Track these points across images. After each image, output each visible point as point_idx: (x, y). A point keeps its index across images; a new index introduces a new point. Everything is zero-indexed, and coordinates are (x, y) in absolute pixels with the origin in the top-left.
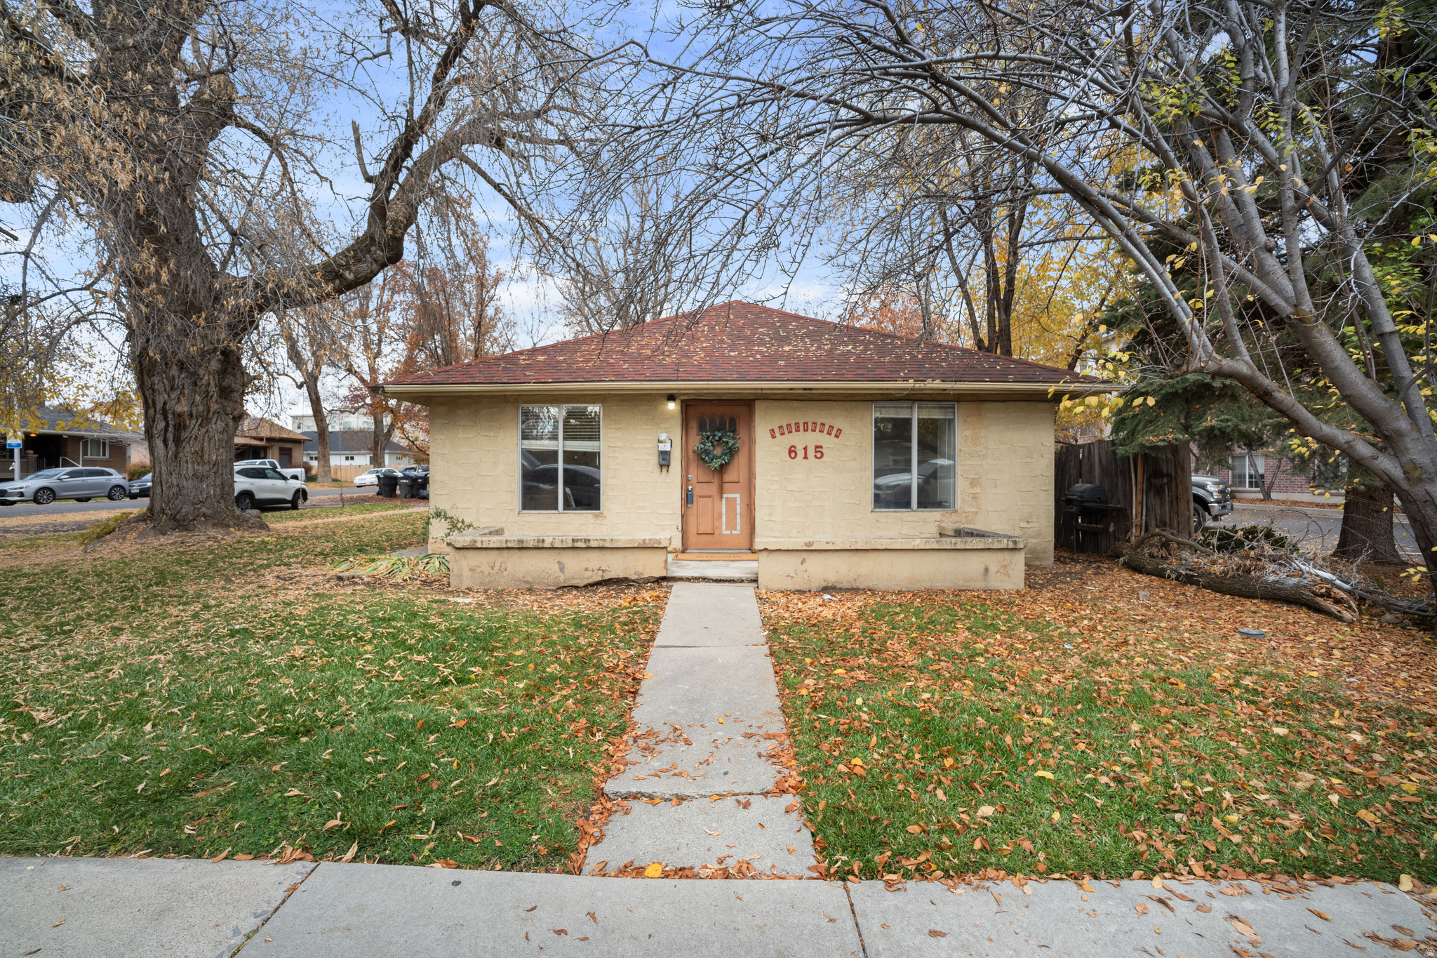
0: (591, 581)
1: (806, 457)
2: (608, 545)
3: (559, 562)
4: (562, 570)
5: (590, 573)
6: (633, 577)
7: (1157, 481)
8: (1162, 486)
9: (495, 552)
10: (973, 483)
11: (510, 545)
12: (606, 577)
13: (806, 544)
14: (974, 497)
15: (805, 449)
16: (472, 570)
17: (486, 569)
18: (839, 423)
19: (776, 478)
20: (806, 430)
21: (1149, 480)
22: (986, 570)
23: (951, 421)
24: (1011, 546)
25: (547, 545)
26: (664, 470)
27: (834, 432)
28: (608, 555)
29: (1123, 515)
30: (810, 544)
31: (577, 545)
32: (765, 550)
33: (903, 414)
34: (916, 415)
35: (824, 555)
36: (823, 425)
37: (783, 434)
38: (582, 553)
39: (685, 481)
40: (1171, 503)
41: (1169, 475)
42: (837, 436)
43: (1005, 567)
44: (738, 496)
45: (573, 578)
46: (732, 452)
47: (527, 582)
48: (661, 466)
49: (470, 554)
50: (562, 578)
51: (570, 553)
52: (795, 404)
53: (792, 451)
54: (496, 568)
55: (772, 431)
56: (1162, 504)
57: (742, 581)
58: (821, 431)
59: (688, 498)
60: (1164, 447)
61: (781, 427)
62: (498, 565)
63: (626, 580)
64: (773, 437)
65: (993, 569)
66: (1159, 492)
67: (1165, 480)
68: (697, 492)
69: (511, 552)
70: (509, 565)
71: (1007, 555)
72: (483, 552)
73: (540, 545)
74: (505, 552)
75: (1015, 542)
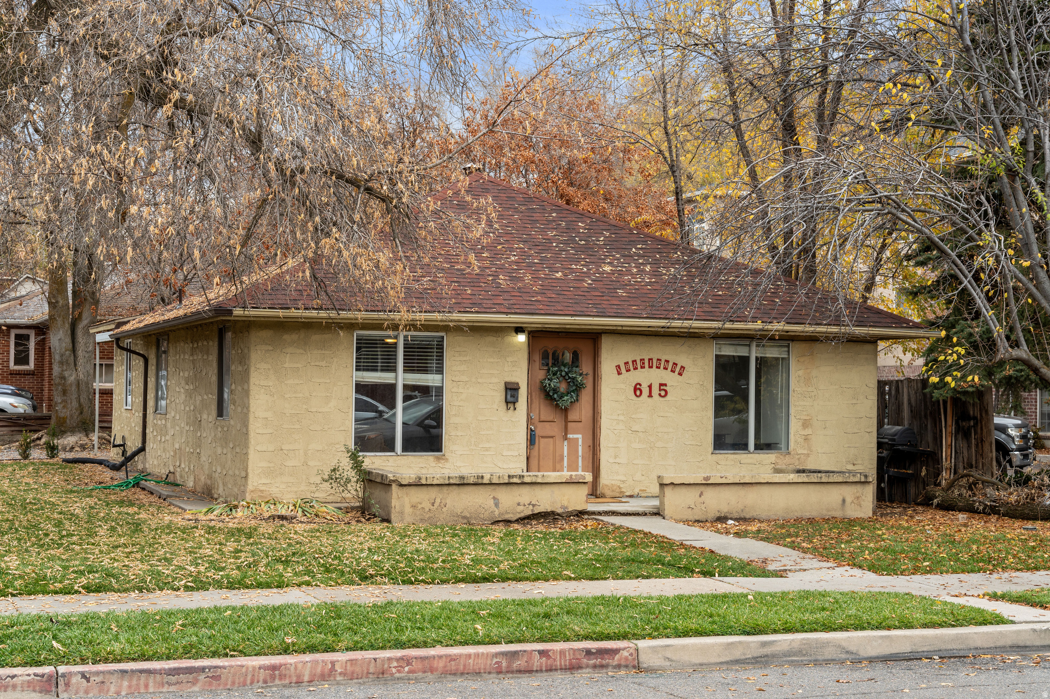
0: (522, 515)
1: (650, 396)
2: (539, 480)
3: (494, 498)
4: (497, 505)
5: (521, 508)
6: (560, 511)
7: (964, 424)
8: (969, 428)
9: (436, 489)
10: (806, 424)
11: (452, 481)
12: (536, 512)
13: (705, 479)
14: (806, 439)
15: (650, 387)
16: (413, 507)
17: (427, 505)
18: (682, 360)
19: (621, 418)
20: (651, 367)
21: (957, 423)
22: (844, 501)
23: (786, 361)
24: (863, 479)
25: (486, 481)
26: (510, 405)
27: (678, 370)
28: (538, 490)
29: (933, 458)
30: (707, 478)
31: (512, 480)
32: (672, 484)
33: (741, 352)
34: (754, 353)
35: (718, 489)
36: (667, 361)
37: (628, 370)
38: (515, 488)
39: (529, 420)
40: (977, 445)
41: (975, 418)
42: (680, 374)
43: (858, 498)
44: (580, 436)
45: (507, 513)
46: (576, 388)
47: (464, 517)
48: (507, 402)
49: (413, 490)
50: (497, 513)
51: (504, 488)
52: (641, 339)
53: (637, 390)
54: (436, 505)
55: (618, 367)
56: (969, 447)
57: (646, 514)
58: (665, 368)
59: (532, 439)
60: (973, 392)
61: (626, 363)
62: (438, 501)
63: (553, 513)
64: (619, 373)
65: (848, 500)
66: (966, 435)
67: (972, 423)
68: (539, 432)
69: (451, 488)
70: (448, 501)
71: (859, 487)
72: (425, 488)
73: (480, 481)
74: (445, 488)
75: (866, 476)
